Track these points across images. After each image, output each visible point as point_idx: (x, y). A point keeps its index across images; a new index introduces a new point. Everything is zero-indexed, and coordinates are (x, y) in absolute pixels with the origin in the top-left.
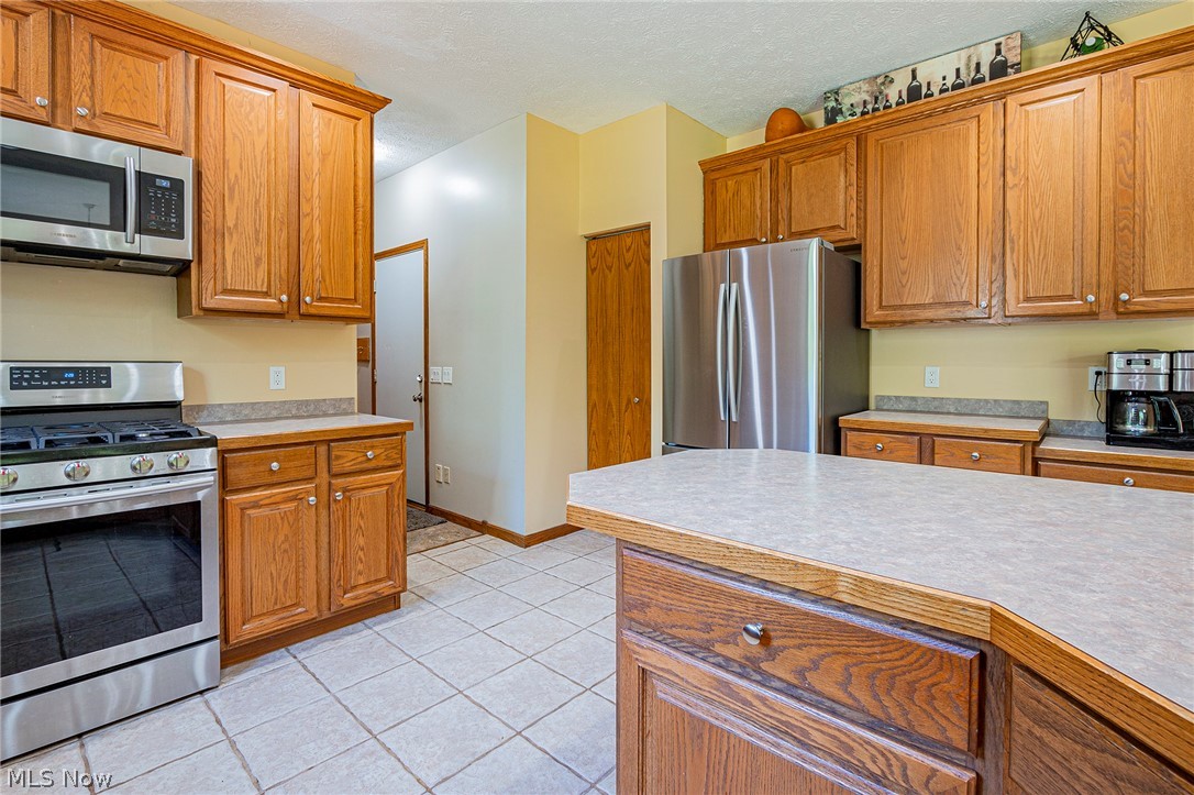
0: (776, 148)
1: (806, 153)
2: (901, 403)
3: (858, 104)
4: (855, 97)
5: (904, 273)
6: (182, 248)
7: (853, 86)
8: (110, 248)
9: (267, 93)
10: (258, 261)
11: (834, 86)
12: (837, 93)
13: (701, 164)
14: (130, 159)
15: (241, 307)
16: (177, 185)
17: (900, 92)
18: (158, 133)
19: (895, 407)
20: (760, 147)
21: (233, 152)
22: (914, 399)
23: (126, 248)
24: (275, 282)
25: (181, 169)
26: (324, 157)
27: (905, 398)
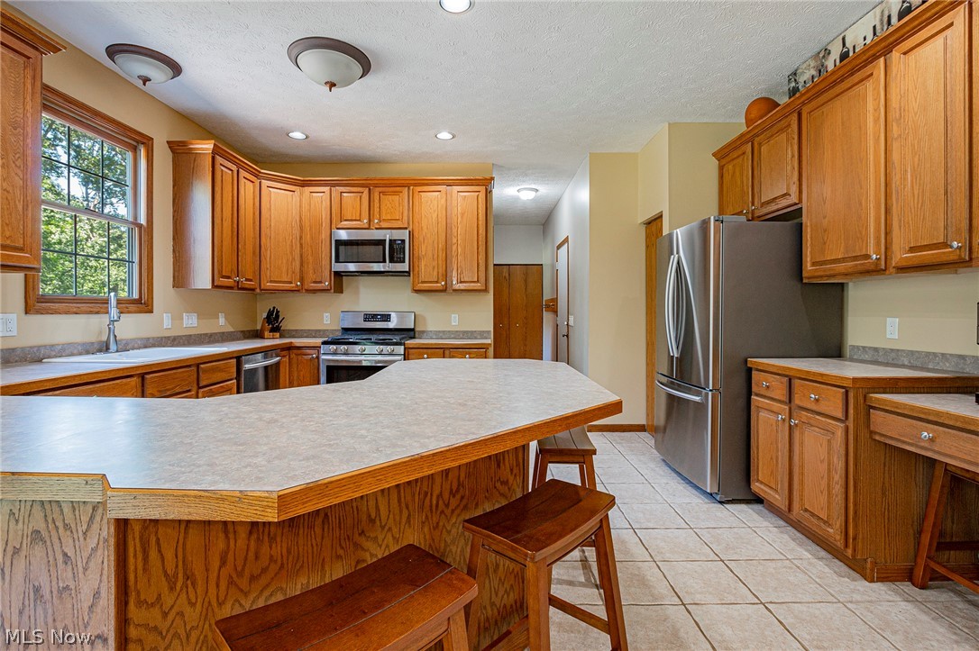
0: (752, 134)
1: (768, 133)
2: (866, 352)
3: (808, 79)
4: (806, 75)
5: (825, 231)
6: (405, 267)
7: (805, 65)
8: (382, 270)
9: (438, 193)
10: (434, 268)
11: (792, 70)
12: (795, 74)
13: (714, 155)
14: (387, 236)
15: (427, 289)
16: (403, 241)
17: (835, 61)
18: (399, 222)
19: (862, 357)
20: (742, 135)
21: (424, 224)
22: (876, 350)
23: (387, 269)
24: (440, 278)
25: (405, 235)
26: (463, 214)
27: (870, 348)
